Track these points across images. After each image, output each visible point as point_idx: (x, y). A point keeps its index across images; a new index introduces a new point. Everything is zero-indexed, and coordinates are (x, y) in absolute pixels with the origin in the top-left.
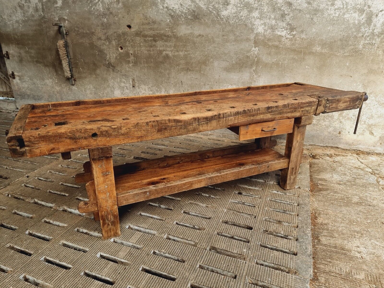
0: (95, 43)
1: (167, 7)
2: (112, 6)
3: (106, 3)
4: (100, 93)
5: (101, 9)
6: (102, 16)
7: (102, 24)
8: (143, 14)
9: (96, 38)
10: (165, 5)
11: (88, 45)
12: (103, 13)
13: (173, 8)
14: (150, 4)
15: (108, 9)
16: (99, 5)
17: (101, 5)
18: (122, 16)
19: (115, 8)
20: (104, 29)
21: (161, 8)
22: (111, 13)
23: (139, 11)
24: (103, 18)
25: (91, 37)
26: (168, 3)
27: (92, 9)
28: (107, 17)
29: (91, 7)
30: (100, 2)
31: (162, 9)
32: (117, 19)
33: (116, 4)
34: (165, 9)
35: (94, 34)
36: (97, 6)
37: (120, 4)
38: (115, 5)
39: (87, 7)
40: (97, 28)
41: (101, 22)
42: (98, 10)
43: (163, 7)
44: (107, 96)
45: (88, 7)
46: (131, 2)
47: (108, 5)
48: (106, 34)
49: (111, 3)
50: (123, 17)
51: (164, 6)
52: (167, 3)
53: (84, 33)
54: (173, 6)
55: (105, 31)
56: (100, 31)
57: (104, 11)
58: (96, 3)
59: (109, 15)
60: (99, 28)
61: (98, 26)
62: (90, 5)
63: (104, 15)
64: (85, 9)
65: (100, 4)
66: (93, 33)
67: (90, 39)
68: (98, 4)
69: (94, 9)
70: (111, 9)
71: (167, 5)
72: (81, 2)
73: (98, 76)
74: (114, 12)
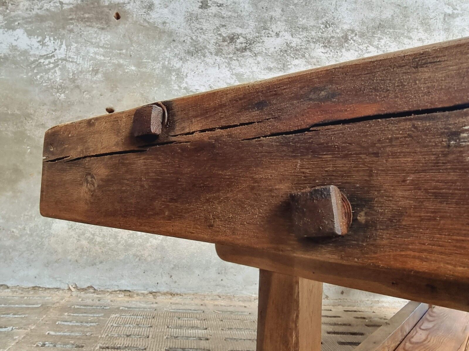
0: (28, 132)
1: (185, 88)
2: (82, 76)
3: (71, 71)
4: (16, 228)
5: (58, 80)
6: (58, 89)
7: (54, 103)
8: (142, 94)
9: (34, 124)
10: (184, 85)
11: (10, 135)
12: (60, 86)
13: (197, 90)
14: (156, 82)
15: (73, 80)
16: (55, 72)
17: (58, 73)
18: (99, 93)
19: (87, 80)
20: (55, 111)
21: (176, 87)
22: (78, 87)
23: (135, 89)
24: (58, 92)
25: (22, 122)
26: (190, 82)
27: (38, 77)
28: (67, 92)
29: (37, 74)
30: (57, 69)
31: (177, 90)
32: (87, 96)
33: (91, 75)
34: (182, 91)
35: (30, 117)
36: (50, 73)
37: (99, 76)
38: (89, 76)
39: (27, 73)
40: (41, 107)
41: (51, 98)
42: (50, 80)
43: (179, 87)
44: (31, 235)
45: (30, 74)
46: (121, 74)
47: (74, 74)
48: (58, 118)
49: (81, 72)
50: (101, 95)
51: (182, 86)
52: (186, 82)
53: (8, 114)
54: (197, 87)
55: (58, 113)
56: (45, 112)
57: (62, 83)
58: (49, 69)
59: (72, 89)
60: (45, 107)
61: (44, 104)
62: (35, 71)
63: (61, 88)
64: (22, 75)
65: (57, 71)
66: (28, 116)
67: (19, 124)
68: (53, 71)
69: (41, 77)
70: (78, 82)
71: (186, 85)
72: (15, 64)
73: (19, 194)
74: (83, 85)
